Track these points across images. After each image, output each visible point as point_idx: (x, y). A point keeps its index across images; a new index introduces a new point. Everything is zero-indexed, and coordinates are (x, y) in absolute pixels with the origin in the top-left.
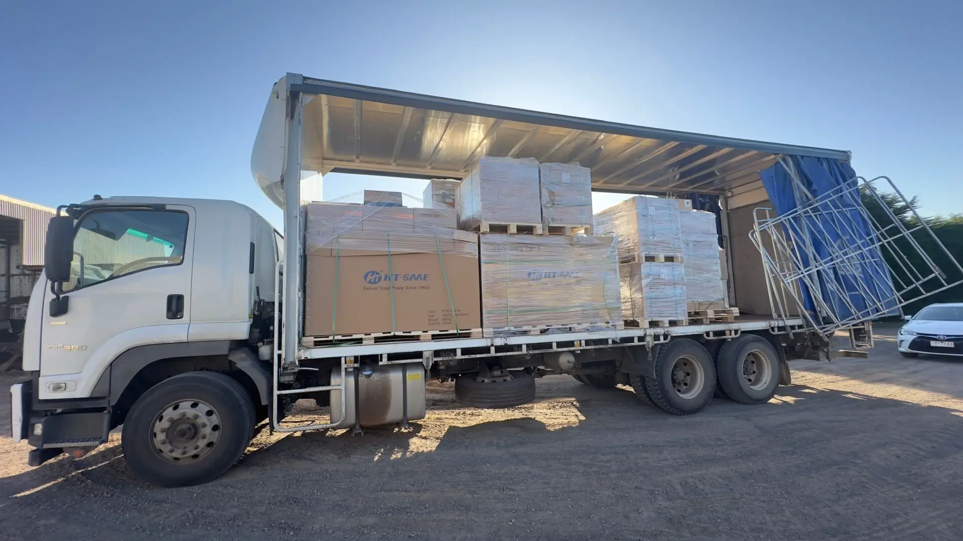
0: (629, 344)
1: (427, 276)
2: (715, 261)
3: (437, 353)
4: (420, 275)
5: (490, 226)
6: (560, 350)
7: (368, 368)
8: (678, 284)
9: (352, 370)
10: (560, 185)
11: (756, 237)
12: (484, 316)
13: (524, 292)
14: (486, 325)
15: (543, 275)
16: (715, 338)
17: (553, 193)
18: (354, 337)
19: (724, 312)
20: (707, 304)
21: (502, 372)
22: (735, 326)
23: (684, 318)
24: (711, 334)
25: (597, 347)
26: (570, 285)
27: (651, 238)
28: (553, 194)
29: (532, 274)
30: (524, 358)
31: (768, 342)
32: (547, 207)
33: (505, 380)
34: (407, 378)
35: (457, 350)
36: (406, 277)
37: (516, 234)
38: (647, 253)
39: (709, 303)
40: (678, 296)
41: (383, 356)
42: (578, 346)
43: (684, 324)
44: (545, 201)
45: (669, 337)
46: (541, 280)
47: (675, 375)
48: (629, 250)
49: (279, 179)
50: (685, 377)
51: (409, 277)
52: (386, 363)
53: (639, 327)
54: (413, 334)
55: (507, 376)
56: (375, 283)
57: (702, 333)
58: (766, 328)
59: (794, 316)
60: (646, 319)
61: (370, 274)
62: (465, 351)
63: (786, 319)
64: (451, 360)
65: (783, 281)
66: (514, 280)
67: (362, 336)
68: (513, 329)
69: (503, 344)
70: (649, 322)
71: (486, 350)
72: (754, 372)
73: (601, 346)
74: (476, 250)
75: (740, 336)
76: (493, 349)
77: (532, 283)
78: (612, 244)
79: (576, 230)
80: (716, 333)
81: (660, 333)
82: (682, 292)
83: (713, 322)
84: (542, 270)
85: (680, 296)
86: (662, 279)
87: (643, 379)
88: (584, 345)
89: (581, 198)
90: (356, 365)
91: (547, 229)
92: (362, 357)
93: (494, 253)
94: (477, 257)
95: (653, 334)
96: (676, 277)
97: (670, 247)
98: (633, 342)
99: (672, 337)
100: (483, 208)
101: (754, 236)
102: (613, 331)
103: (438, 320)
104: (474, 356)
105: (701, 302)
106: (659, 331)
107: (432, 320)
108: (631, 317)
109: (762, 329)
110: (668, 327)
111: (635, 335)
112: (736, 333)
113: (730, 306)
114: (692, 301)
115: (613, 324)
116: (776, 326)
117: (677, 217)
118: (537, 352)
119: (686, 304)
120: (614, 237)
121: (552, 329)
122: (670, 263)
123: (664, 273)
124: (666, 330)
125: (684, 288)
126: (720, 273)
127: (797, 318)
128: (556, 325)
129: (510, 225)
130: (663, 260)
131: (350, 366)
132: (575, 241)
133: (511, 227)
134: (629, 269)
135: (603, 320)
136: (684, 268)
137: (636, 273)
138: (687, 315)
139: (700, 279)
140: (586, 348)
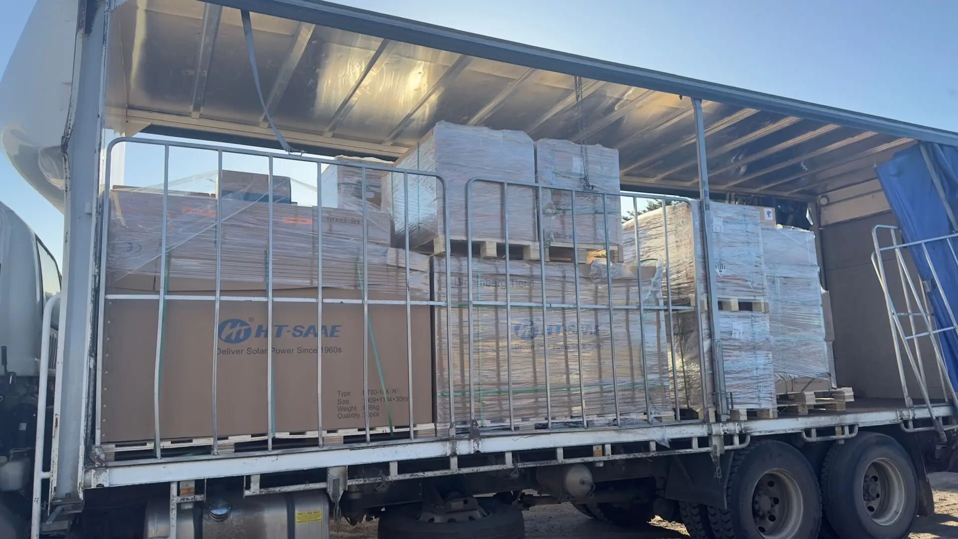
0: (683, 451)
1: (337, 329)
2: (816, 311)
3: (353, 471)
4: (324, 328)
5: (451, 243)
6: (569, 461)
7: (221, 503)
8: (760, 349)
9: (190, 506)
10: (569, 178)
14: (441, 417)
15: (540, 329)
16: (819, 439)
18: (196, 443)
19: (830, 394)
20: (806, 382)
21: (466, 502)
22: (849, 419)
23: (770, 405)
24: (814, 432)
25: (631, 456)
26: (585, 348)
27: (718, 270)
30: (508, 476)
31: (898, 444)
32: (548, 215)
33: (471, 518)
34: (297, 520)
35: (391, 464)
36: (298, 332)
37: (496, 258)
39: (809, 380)
40: (761, 369)
41: (252, 479)
42: (598, 455)
43: (772, 416)
44: (544, 205)
45: (748, 438)
47: (756, 502)
48: (679, 290)
49: (58, 142)
50: (772, 506)
51: (304, 331)
52: (257, 492)
53: (699, 420)
54: (307, 435)
55: (475, 509)
57: (799, 431)
58: (896, 422)
59: (937, 401)
61: (230, 324)
62: (405, 466)
63: (932, 407)
64: (379, 484)
66: (494, 338)
67: (211, 442)
68: (489, 424)
69: (472, 452)
71: (442, 462)
72: (878, 496)
73: (638, 455)
74: (427, 285)
75: (856, 436)
76: (454, 461)
78: (653, 280)
80: (821, 431)
81: (732, 433)
82: (766, 361)
83: (814, 411)
84: (538, 320)
85: (764, 369)
86: (735, 339)
87: (704, 510)
88: (610, 453)
90: (199, 498)
91: (547, 251)
92: (210, 481)
93: (458, 291)
94: (428, 297)
95: (723, 433)
96: (757, 337)
97: (748, 287)
98: (690, 447)
99: (753, 438)
102: (657, 428)
104: (420, 475)
105: (795, 379)
106: (733, 428)
107: (345, 409)
108: (684, 403)
109: (890, 423)
110: (745, 421)
111: (692, 435)
112: (851, 431)
113: (839, 386)
114: (782, 377)
115: (657, 415)
116: (911, 418)
117: (758, 235)
118: (531, 465)
119: (773, 383)
120: (657, 266)
121: (556, 424)
122: (747, 313)
123: (737, 330)
124: (743, 427)
125: (771, 355)
126: (823, 330)
127: (942, 404)
128: (562, 416)
129: (484, 242)
130: (737, 307)
131: (187, 499)
132: (591, 273)
133: (488, 246)
134: (680, 322)
135: (640, 409)
136: (768, 321)
137: (691, 329)
138: (775, 401)
139: (793, 340)
140: (614, 458)
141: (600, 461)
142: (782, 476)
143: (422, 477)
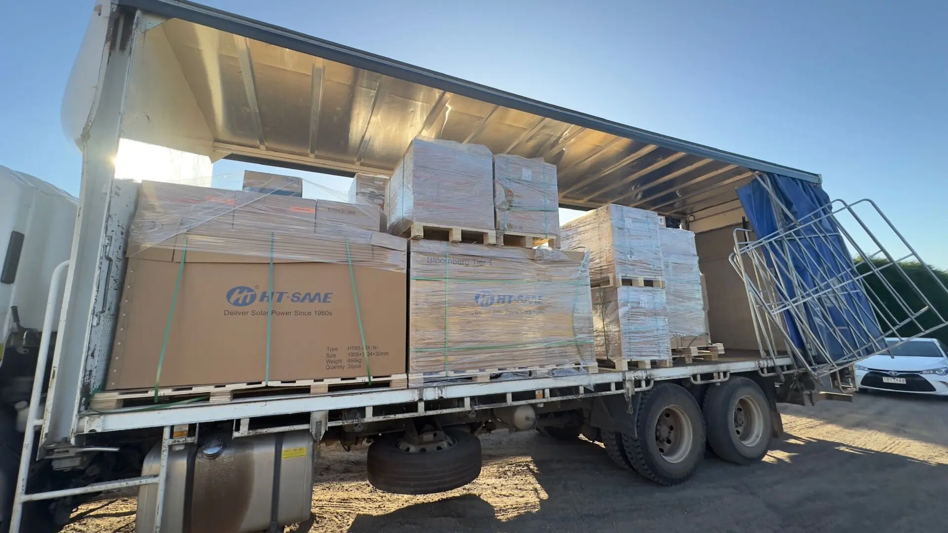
0: (604, 393)
1: (329, 296)
2: (696, 288)
3: (334, 414)
4: (318, 294)
5: (424, 229)
6: (516, 403)
7: (215, 442)
8: (659, 315)
9: (182, 448)
10: (519, 183)
11: (737, 262)
12: (411, 355)
13: (470, 322)
14: (413, 369)
15: (496, 298)
16: (702, 382)
17: (511, 191)
18: (196, 390)
19: (707, 349)
20: (691, 340)
21: (435, 435)
22: (723, 367)
23: (667, 357)
24: (699, 377)
25: (565, 398)
26: (530, 314)
27: (629, 256)
28: (509, 194)
29: (481, 297)
30: (466, 416)
31: (757, 386)
32: (503, 210)
33: (439, 448)
34: (283, 455)
35: (366, 408)
36: (296, 298)
37: (461, 242)
38: (624, 275)
39: (694, 338)
40: (660, 330)
41: (242, 422)
42: (540, 398)
43: (668, 365)
44: (500, 202)
45: (652, 383)
46: (492, 306)
47: (658, 430)
48: (601, 271)
50: (669, 432)
51: (301, 297)
52: (246, 434)
53: (614, 368)
54: (299, 383)
55: (442, 441)
56: (244, 304)
57: (688, 377)
58: (756, 369)
59: (782, 353)
60: (624, 359)
61: (238, 291)
62: (378, 410)
63: (776, 358)
64: (356, 425)
65: (769, 313)
66: (458, 305)
67: (211, 389)
68: (452, 374)
69: (437, 398)
70: (628, 362)
71: (411, 407)
72: (743, 423)
73: (570, 397)
74: (404, 262)
75: (728, 381)
76: (421, 406)
77: (480, 309)
78: (583, 262)
79: (539, 241)
80: (705, 376)
81: (640, 378)
82: (664, 324)
83: (696, 361)
84: (494, 292)
85: (662, 330)
86: (642, 307)
87: (619, 436)
88: (549, 396)
89: (545, 201)
90: (192, 440)
91: (502, 237)
92: (202, 425)
93: (430, 267)
94: (405, 271)
95: (633, 379)
96: (657, 306)
97: (650, 269)
98: (610, 390)
99: (655, 382)
100: (417, 204)
101: (735, 260)
102: (585, 376)
103: (341, 361)
104: (392, 417)
105: (684, 337)
106: (641, 374)
107: (332, 362)
108: (604, 355)
109: (751, 370)
110: (649, 369)
111: (611, 381)
112: (725, 376)
113: (713, 342)
114: (674, 336)
115: (585, 366)
116: (766, 366)
117: (657, 232)
118: (486, 408)
119: (669, 340)
120: (585, 252)
121: (507, 374)
122: (650, 288)
123: (644, 301)
124: (648, 374)
125: (667, 320)
126: (702, 302)
127: (786, 356)
128: (512, 367)
129: (451, 229)
130: (643, 284)
131: (178, 441)
132: (536, 256)
133: (454, 232)
134: (602, 294)
135: (573, 361)
136: (665, 294)
137: (610, 300)
138: (670, 353)
139: (682, 309)
140: (551, 400)
141: (541, 403)
142: (677, 411)
143: (394, 418)
